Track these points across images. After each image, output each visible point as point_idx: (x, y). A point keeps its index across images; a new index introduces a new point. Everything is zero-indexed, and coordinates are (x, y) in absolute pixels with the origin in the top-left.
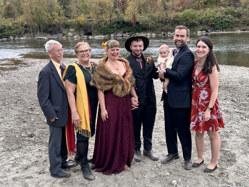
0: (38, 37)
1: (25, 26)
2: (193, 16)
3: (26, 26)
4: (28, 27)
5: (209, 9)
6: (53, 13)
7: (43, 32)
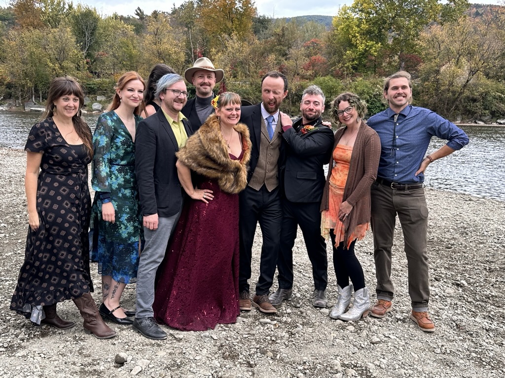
0: (31, 107)
1: (6, 85)
2: (333, 89)
3: (9, 86)
4: (12, 87)
5: (361, 79)
6: (64, 64)
7: (43, 98)
